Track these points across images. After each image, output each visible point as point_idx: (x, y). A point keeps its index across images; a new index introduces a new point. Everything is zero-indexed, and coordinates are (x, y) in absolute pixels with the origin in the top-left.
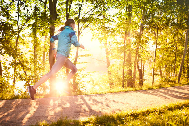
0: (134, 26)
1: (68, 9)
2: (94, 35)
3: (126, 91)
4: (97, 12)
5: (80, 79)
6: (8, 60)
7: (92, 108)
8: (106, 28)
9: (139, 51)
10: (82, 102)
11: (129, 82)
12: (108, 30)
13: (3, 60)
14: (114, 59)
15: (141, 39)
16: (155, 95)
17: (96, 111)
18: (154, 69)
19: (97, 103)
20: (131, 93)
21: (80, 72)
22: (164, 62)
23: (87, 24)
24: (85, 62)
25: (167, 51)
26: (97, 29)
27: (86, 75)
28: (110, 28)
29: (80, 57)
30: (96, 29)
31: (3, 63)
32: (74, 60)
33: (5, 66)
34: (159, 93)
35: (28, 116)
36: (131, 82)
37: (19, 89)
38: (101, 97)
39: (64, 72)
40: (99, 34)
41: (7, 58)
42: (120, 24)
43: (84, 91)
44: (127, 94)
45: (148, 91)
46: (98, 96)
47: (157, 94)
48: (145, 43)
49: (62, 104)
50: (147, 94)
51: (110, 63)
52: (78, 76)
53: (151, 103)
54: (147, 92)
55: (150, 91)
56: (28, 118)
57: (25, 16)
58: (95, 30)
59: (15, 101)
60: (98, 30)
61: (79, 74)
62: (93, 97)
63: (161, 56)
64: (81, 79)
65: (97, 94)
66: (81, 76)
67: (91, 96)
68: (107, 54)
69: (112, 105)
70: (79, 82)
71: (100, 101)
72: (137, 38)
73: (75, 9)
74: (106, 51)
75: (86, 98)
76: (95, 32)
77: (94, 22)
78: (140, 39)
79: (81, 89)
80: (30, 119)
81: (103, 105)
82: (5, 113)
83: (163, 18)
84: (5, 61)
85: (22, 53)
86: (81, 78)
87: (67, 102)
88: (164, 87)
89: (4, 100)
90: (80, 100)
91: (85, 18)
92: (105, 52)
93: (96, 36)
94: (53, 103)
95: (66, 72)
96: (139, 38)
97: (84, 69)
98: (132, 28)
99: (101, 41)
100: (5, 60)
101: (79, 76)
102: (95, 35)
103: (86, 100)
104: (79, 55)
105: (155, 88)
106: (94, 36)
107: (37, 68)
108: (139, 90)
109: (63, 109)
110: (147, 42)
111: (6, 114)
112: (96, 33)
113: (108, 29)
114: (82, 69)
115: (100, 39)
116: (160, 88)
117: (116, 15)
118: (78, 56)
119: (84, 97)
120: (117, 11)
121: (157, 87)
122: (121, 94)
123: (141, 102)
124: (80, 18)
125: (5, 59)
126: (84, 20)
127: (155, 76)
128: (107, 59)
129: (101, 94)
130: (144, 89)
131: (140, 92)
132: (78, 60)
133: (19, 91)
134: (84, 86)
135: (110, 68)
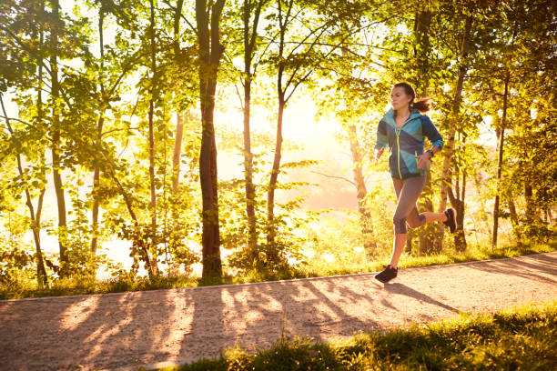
0: (440, 75)
1: (251, 31)
2: (323, 104)
3: (427, 265)
4: (333, 37)
5: (289, 232)
6: (82, 181)
7: (349, 313)
8: (363, 82)
9: (456, 146)
10: (313, 296)
11: (426, 239)
12: (366, 89)
13: (71, 183)
14: (380, 173)
15: (462, 110)
16: (517, 274)
17: (363, 320)
18: (497, 198)
19: (356, 297)
20: (445, 271)
21: (287, 213)
22: (523, 178)
23: (302, 71)
24: (301, 184)
25: (535, 145)
26: (337, 87)
27: (307, 222)
28: (374, 84)
29: (284, 169)
30: (334, 86)
31: (70, 192)
32: (270, 178)
33: (76, 199)
34: (527, 268)
35: (177, 335)
36: (432, 238)
37: (115, 264)
38: (362, 283)
39: (242, 212)
40: (338, 100)
41: (81, 177)
42: (401, 70)
43: (302, 266)
44: (433, 272)
45: (491, 264)
46: (350, 278)
47: (519, 270)
48: (474, 122)
49: (260, 302)
50: (490, 271)
51: (366, 185)
52: (281, 223)
53: (513, 297)
54: (488, 266)
55: (498, 264)
56: (182, 342)
57: (121, 56)
58: (330, 88)
59: (125, 296)
60: (338, 89)
61: (284, 219)
62: (339, 283)
63: (516, 160)
64: (292, 232)
65: (346, 274)
66: (290, 224)
67: (333, 280)
68: (357, 157)
69: (401, 304)
70: (286, 240)
71: (361, 293)
72: (448, 109)
73: (266, 29)
74: (352, 150)
75: (321, 286)
76: (327, 96)
77: (323, 66)
78: (459, 111)
79: (292, 262)
80: (187, 342)
81: (374, 303)
82: (111, 327)
83: (524, 48)
84: (76, 186)
85: (125, 161)
86: (290, 230)
87: (270, 297)
88: (537, 251)
89: (94, 293)
90: (303, 290)
91: (297, 54)
92: (351, 153)
93: (329, 106)
94: (232, 302)
95: (246, 213)
96: (454, 110)
97: (298, 203)
98: (433, 80)
99: (345, 121)
100: (74, 183)
101: (285, 223)
102: (326, 104)
103: (321, 291)
104: (282, 162)
105: (511, 256)
106: (325, 106)
107: (165, 204)
108: (465, 261)
109: (266, 315)
110: (481, 120)
111: (116, 330)
112: (329, 99)
113: (368, 86)
114: (295, 203)
115: (342, 114)
116: (525, 253)
117: (384, 43)
118: (280, 165)
119: (313, 283)
120: (382, 30)
121: (514, 253)
122: (415, 273)
123: (482, 294)
124: (285, 55)
125: (76, 180)
126: (296, 62)
127: (500, 219)
128: (358, 171)
129: (359, 273)
130: (478, 258)
131: (467, 265)
132: (280, 178)
133: (115, 270)
134: (300, 251)
135: (369, 199)
